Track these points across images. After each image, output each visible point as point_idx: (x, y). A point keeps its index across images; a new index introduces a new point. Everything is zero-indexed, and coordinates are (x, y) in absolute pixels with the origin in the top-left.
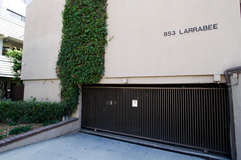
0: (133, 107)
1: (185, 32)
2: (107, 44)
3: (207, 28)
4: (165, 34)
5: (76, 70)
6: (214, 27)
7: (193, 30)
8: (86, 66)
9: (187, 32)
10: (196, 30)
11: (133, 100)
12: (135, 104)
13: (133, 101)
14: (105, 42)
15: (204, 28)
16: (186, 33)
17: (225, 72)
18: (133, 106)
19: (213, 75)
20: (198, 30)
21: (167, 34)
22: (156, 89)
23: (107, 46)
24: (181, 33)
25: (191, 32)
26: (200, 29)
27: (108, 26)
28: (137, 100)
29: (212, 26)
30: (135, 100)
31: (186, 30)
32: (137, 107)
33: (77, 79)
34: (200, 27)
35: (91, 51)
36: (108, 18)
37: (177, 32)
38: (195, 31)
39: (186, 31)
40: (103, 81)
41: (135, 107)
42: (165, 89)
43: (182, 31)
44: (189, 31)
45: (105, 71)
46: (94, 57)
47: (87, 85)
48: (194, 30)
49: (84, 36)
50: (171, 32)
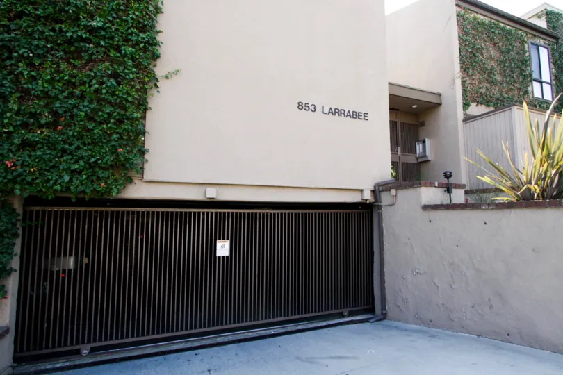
0: (219, 257)
1: (329, 112)
2: (156, 86)
3: (356, 115)
4: (300, 106)
6: (364, 116)
7: (340, 112)
8: (80, 137)
9: (332, 113)
10: (344, 114)
11: (218, 241)
12: (223, 248)
13: (219, 244)
14: (147, 80)
15: (353, 115)
16: (331, 114)
17: (375, 187)
18: (218, 255)
19: (362, 190)
20: (346, 114)
21: (304, 105)
23: (158, 92)
24: (325, 111)
25: (337, 114)
26: (349, 115)
27: (160, 34)
28: (228, 239)
29: (362, 114)
30: (224, 239)
31: (331, 109)
32: (227, 257)
33: (29, 179)
34: (349, 112)
35: (107, 92)
36: (162, 13)
37: (319, 109)
38: (343, 115)
39: (331, 112)
40: (138, 191)
41: (223, 257)
43: (326, 110)
44: (335, 112)
46: (118, 114)
47: (74, 200)
48: (341, 113)
50: (310, 105)
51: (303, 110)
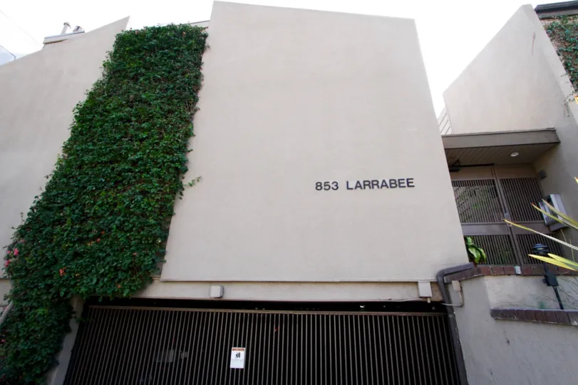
0: (233, 369)
1: (356, 187)
2: (181, 194)
3: (395, 184)
4: (319, 186)
5: (77, 255)
6: (408, 183)
7: (371, 184)
8: (111, 246)
9: (360, 187)
10: (377, 185)
11: (233, 348)
12: (238, 359)
13: (234, 353)
14: (177, 189)
15: (391, 184)
16: (359, 189)
17: (437, 277)
18: (232, 366)
19: (416, 283)
20: (380, 185)
21: (323, 185)
22: (295, 315)
23: (181, 198)
24: (350, 187)
25: (367, 187)
26: (384, 185)
27: (191, 152)
28: (244, 346)
29: (405, 181)
30: (239, 346)
31: (358, 182)
32: (242, 370)
33: (72, 283)
34: (384, 181)
35: (135, 206)
36: (194, 136)
37: (342, 185)
38: (375, 187)
39: (358, 185)
40: (157, 291)
41: (237, 369)
42: (318, 316)
43: (352, 185)
44: (365, 185)
45: (165, 262)
46: (140, 223)
48: (373, 185)
49: (124, 169)
50: (330, 184)
51: (323, 189)
